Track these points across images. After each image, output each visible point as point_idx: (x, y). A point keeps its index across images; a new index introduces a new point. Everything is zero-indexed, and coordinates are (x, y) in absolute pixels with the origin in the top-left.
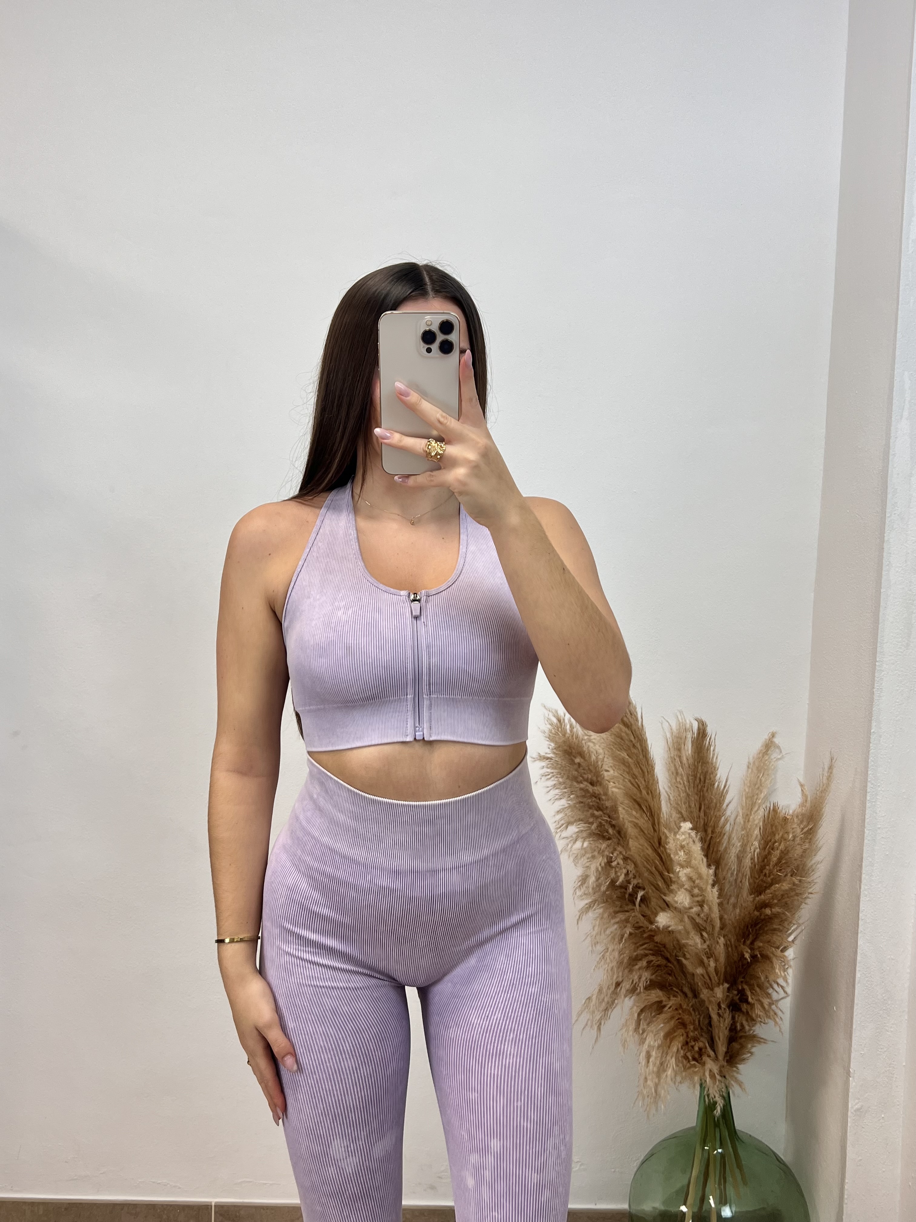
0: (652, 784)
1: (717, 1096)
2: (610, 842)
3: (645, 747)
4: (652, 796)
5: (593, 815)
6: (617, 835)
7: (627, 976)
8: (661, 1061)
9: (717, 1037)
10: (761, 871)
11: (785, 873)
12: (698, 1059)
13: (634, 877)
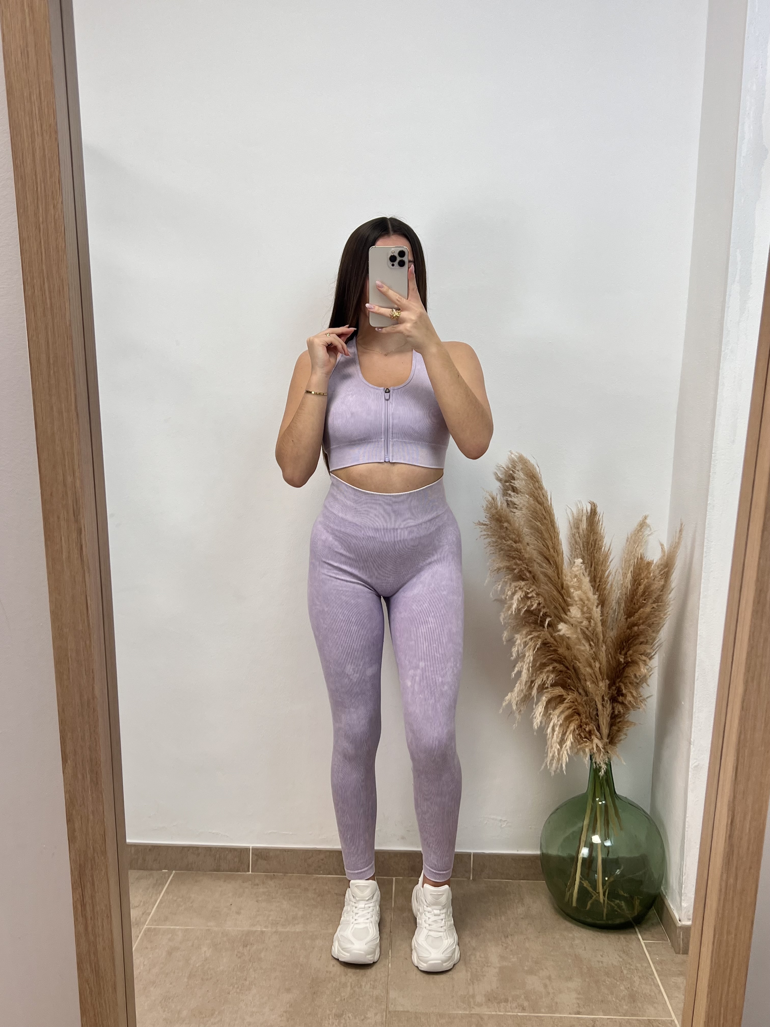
0: (558, 545)
1: (602, 763)
2: (527, 582)
3: (553, 520)
4: (557, 554)
5: (516, 564)
6: (533, 579)
7: (538, 676)
8: (562, 735)
9: (602, 723)
10: (632, 601)
11: (647, 602)
12: (588, 737)
13: (544, 607)
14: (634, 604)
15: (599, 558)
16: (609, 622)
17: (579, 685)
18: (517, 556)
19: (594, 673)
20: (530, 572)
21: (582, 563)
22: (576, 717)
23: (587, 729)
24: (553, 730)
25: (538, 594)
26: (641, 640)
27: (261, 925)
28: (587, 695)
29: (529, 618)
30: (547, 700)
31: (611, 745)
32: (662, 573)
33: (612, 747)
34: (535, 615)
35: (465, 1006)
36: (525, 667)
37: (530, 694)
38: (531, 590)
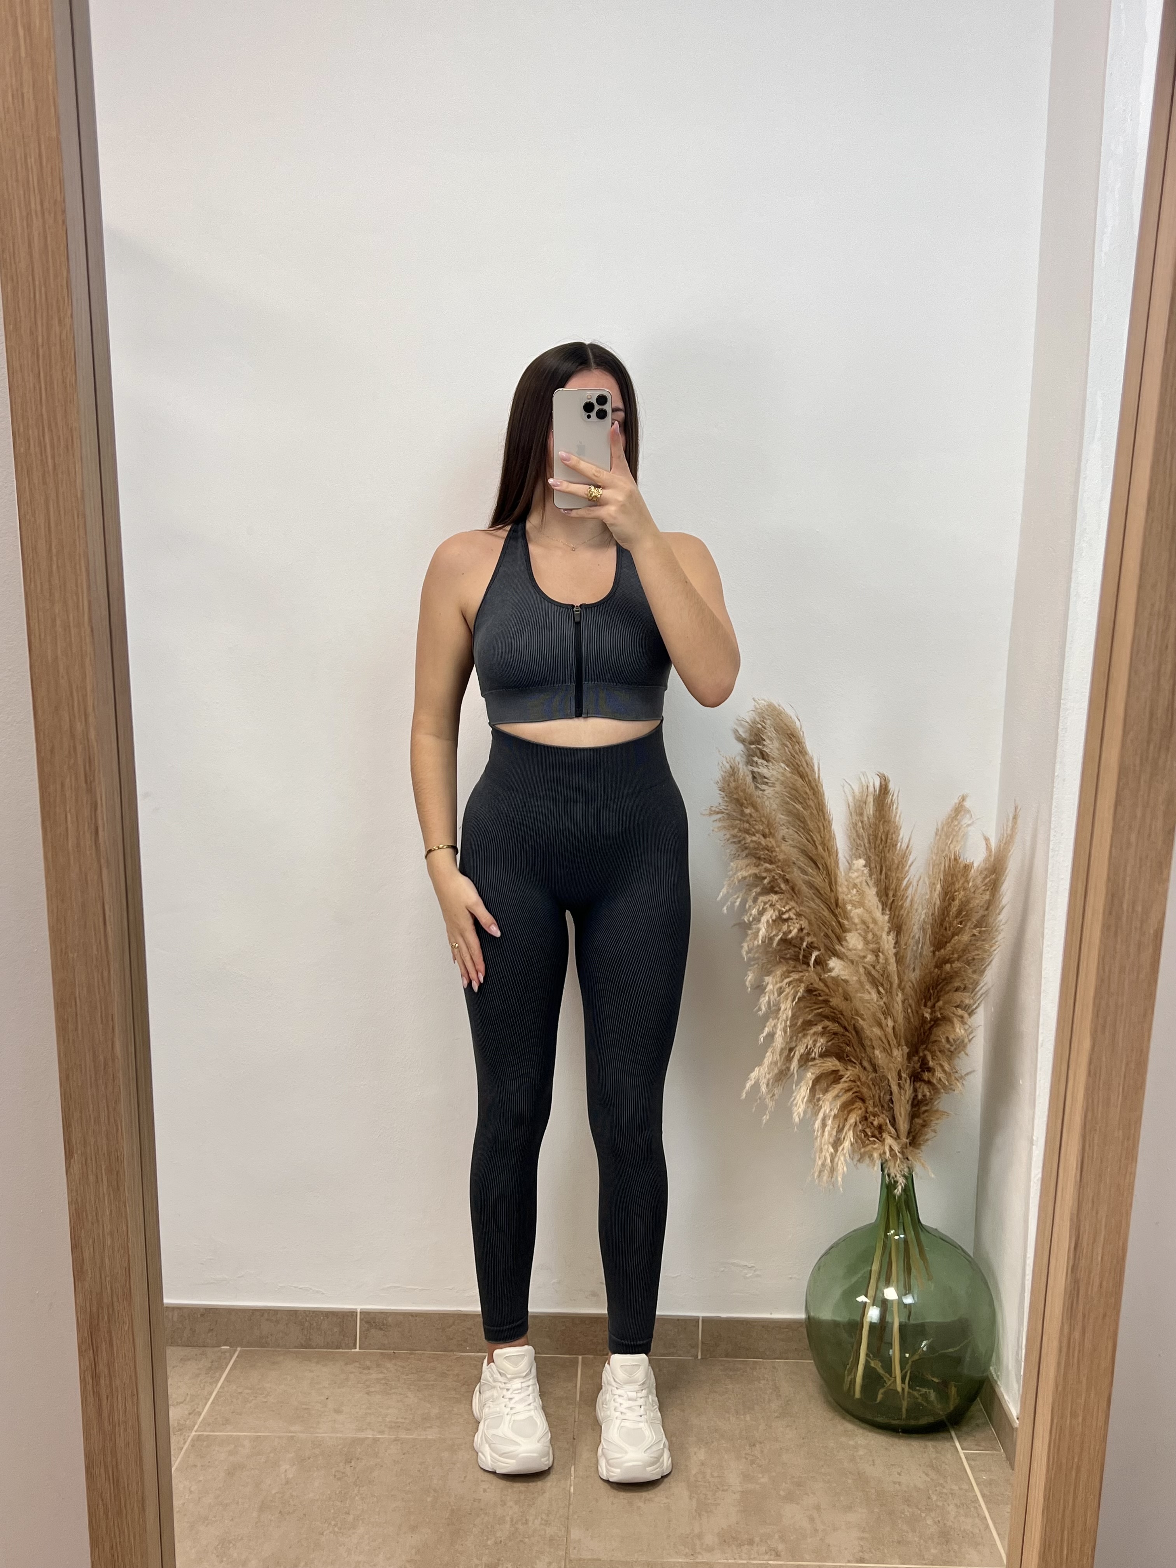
0: (829, 840)
1: (898, 1175)
2: (781, 896)
3: (822, 801)
4: (829, 853)
5: (766, 870)
6: (791, 891)
7: (801, 1040)
8: (837, 1132)
9: (898, 1114)
10: (941, 925)
11: (965, 925)
12: (878, 1136)
13: (808, 934)
14: (946, 929)
15: (893, 859)
16: (908, 958)
17: (863, 1056)
18: (766, 857)
19: (885, 1036)
20: (787, 881)
21: (865, 866)
22: (859, 1104)
23: (876, 1123)
24: (824, 1125)
25: (799, 915)
26: (956, 984)
27: (373, 1430)
28: (875, 1071)
29: (786, 952)
30: (814, 1077)
31: (913, 1147)
32: (986, 881)
33: (914, 1150)
34: (795, 946)
35: (687, 1550)
36: (780, 1026)
37: (788, 1069)
38: (787, 908)
